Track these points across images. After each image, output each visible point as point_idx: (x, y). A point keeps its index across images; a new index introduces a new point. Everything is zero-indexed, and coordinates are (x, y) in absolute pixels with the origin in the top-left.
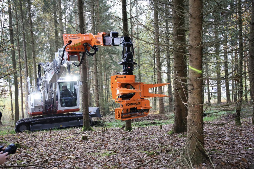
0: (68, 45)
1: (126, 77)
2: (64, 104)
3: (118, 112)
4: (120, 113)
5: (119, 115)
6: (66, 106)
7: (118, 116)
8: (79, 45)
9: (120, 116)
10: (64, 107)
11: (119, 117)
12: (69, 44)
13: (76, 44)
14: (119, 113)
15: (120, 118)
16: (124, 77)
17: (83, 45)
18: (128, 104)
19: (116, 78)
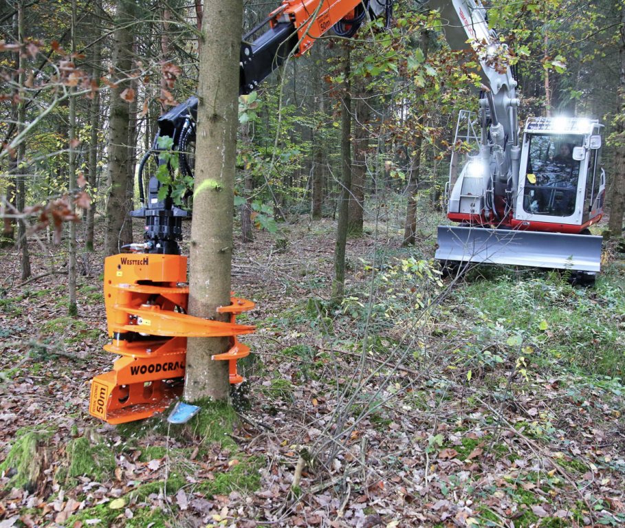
1: (149, 262)
7: (97, 405)
11: (101, 410)
16: (145, 261)
18: (144, 367)
19: (120, 263)
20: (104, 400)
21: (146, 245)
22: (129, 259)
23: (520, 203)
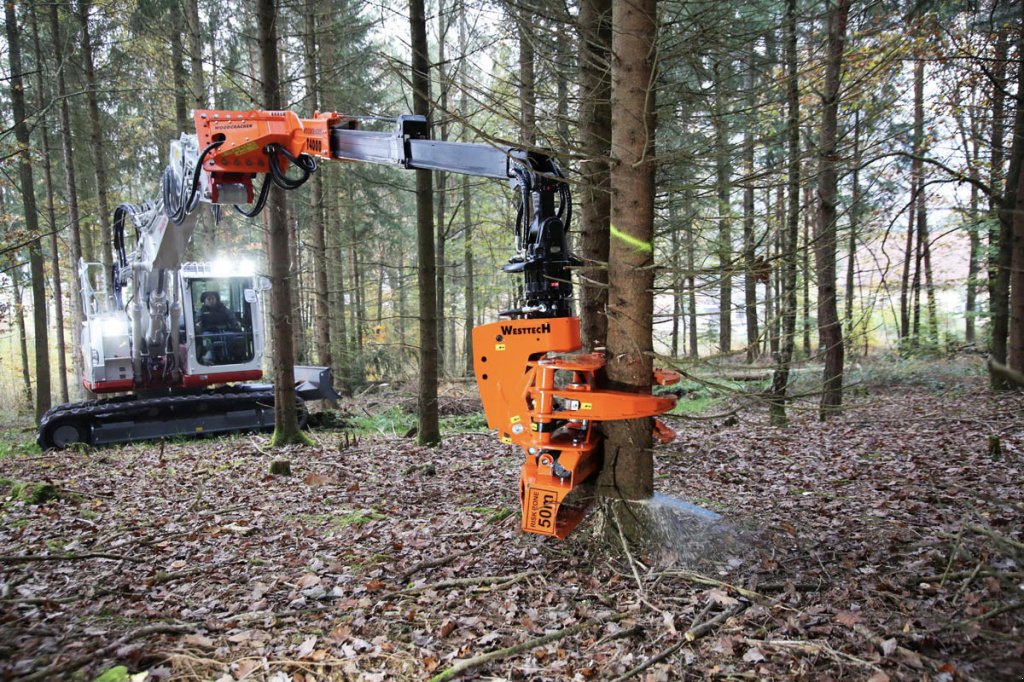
3: (541, 499)
4: (553, 505)
5: (547, 514)
7: (538, 517)
8: (250, 149)
9: (552, 520)
11: (546, 524)
12: (216, 146)
14: (548, 504)
15: (550, 530)
16: (544, 328)
17: (265, 149)
19: (501, 333)
20: (552, 511)
23: (192, 356)
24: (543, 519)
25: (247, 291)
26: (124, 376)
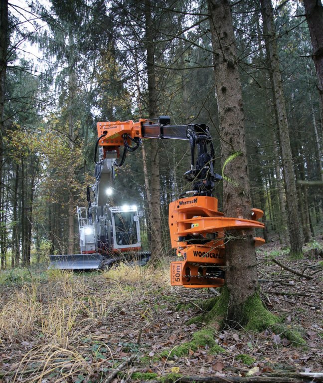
0: (103, 138)
1: (197, 201)
2: (121, 242)
3: (176, 268)
4: (180, 270)
5: (178, 275)
6: (124, 243)
7: (175, 277)
8: (116, 136)
9: (180, 278)
10: (121, 245)
11: (178, 280)
12: (104, 136)
13: (113, 136)
14: (178, 270)
15: (180, 283)
16: (194, 201)
17: (122, 136)
18: (200, 252)
19: (179, 205)
20: (180, 273)
21: (195, 192)
22: (184, 201)
23: (115, 242)
24: (177, 278)
25: (134, 217)
26: (92, 249)
